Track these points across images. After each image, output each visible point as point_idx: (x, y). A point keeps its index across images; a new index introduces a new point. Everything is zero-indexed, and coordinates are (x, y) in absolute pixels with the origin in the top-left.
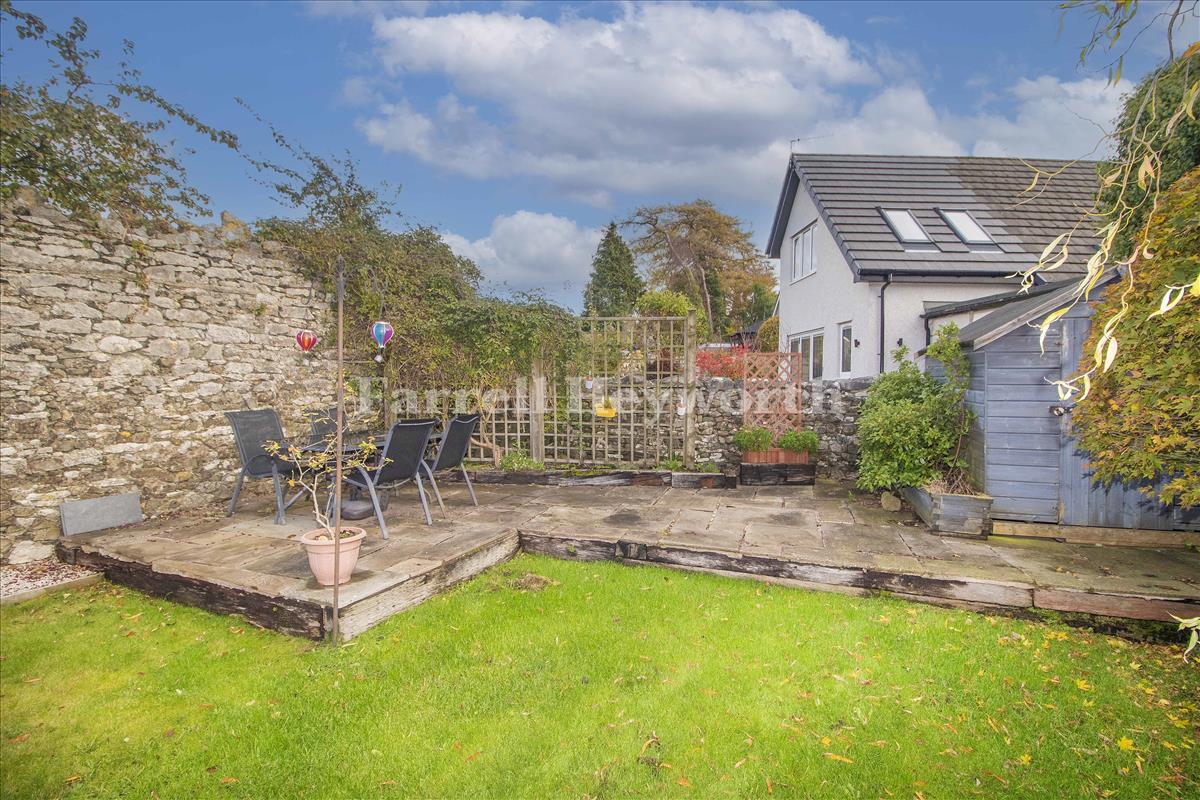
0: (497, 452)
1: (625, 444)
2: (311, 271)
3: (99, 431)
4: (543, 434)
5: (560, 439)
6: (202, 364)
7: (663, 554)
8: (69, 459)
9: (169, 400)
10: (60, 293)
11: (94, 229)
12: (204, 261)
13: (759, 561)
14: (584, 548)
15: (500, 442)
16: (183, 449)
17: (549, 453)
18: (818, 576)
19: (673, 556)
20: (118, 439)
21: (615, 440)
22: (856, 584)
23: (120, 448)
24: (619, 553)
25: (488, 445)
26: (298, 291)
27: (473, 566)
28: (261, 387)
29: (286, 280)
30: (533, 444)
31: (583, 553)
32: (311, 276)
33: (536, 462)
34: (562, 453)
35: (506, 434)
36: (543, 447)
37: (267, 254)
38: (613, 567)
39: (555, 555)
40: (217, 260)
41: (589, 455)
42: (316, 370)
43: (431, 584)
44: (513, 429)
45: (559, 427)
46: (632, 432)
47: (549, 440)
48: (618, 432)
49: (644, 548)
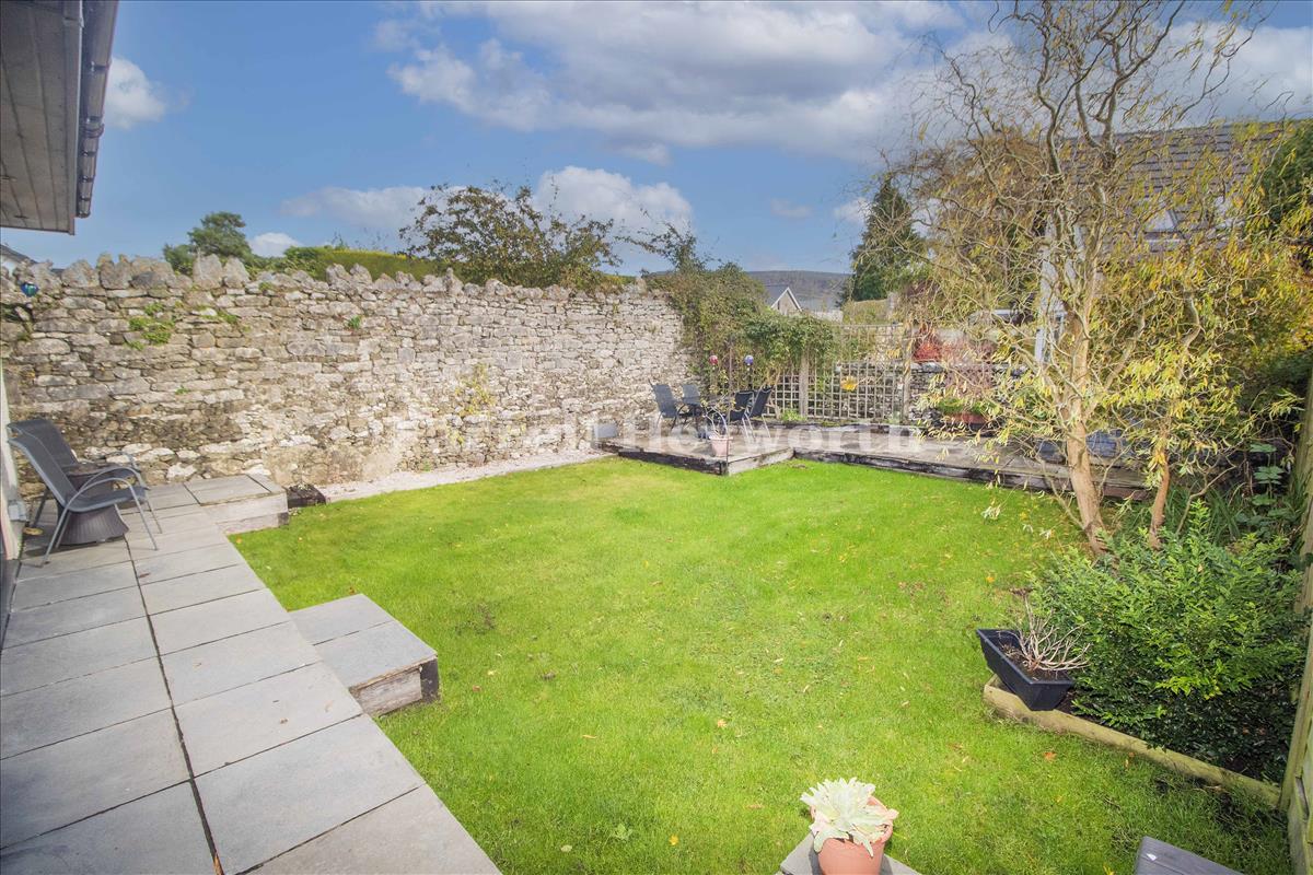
0: (778, 410)
1: (862, 407)
2: (673, 303)
3: (602, 394)
4: (807, 399)
5: (818, 403)
6: (633, 361)
7: (868, 461)
8: (594, 406)
9: (623, 379)
10: (587, 332)
11: (595, 300)
12: (632, 307)
13: (916, 464)
14: (827, 456)
15: (780, 404)
16: (628, 403)
17: (811, 412)
18: (946, 472)
19: (873, 461)
20: (607, 398)
21: (855, 405)
22: (965, 476)
23: (608, 402)
24: (845, 459)
25: (772, 405)
26: (669, 317)
27: (773, 460)
28: (655, 371)
29: (664, 311)
30: (801, 406)
31: (827, 459)
32: (674, 307)
33: (802, 417)
34: (820, 412)
35: (784, 399)
36: (807, 408)
37: (655, 298)
38: (843, 465)
39: (813, 459)
40: (637, 305)
41: (837, 414)
42: (677, 360)
43: (757, 462)
44: (788, 396)
45: (818, 395)
46: (866, 399)
47: (811, 404)
48: (858, 399)
49: (858, 457)
